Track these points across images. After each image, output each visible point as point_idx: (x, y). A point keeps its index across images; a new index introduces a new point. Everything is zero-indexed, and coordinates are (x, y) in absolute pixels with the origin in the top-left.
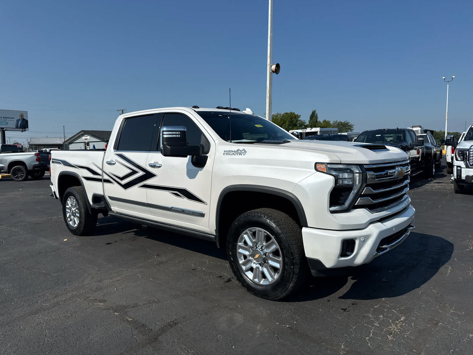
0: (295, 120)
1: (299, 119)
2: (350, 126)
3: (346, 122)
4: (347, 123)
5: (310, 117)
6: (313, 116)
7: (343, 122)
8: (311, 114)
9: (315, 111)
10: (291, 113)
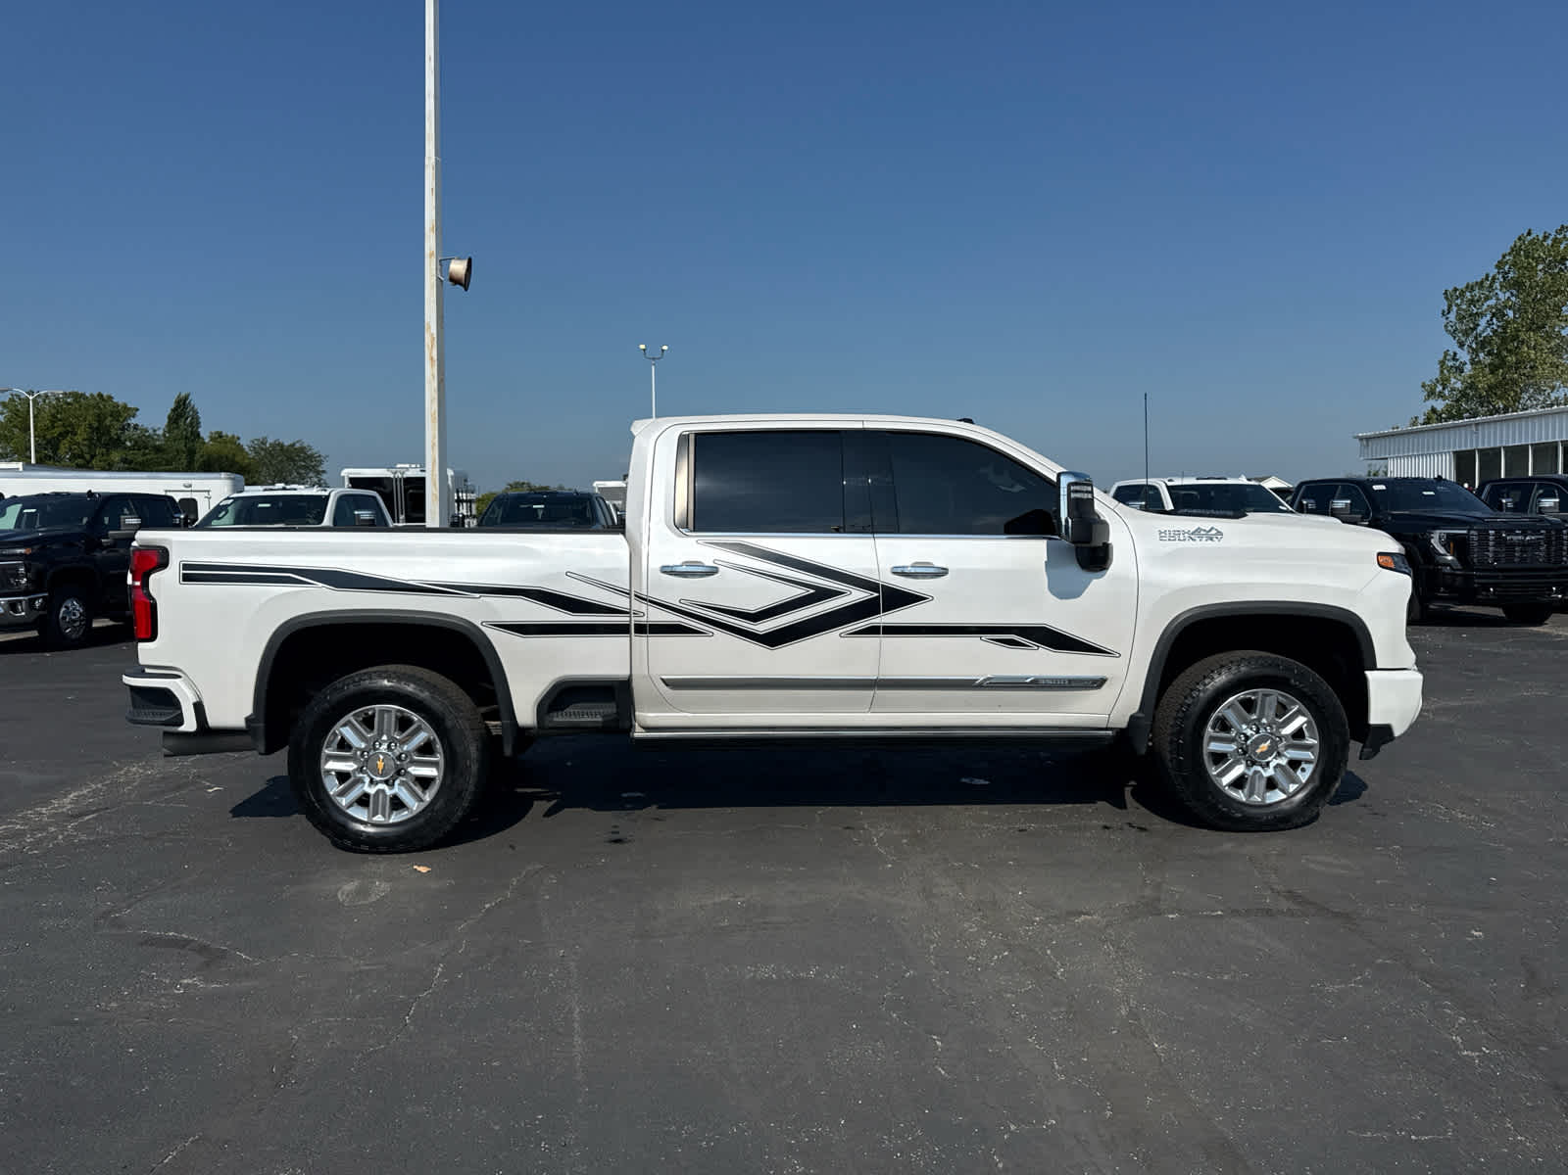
0: (117, 425)
1: (133, 421)
2: (311, 457)
3: (298, 445)
4: (302, 449)
5: (169, 418)
6: (180, 416)
7: (286, 444)
8: (173, 406)
9: (186, 398)
10: (100, 395)
